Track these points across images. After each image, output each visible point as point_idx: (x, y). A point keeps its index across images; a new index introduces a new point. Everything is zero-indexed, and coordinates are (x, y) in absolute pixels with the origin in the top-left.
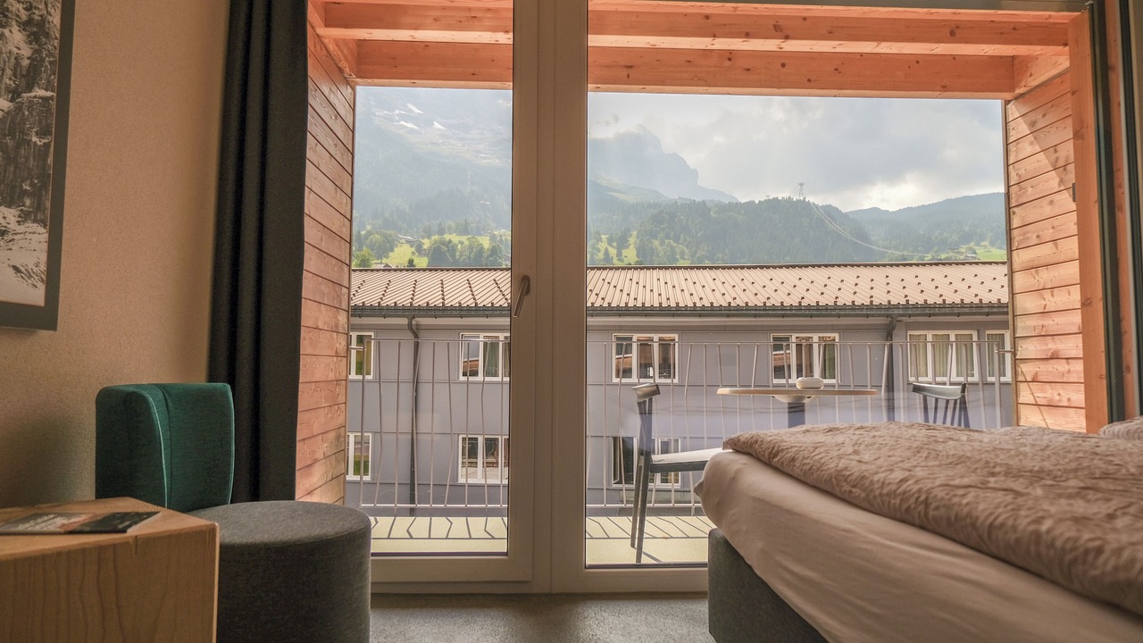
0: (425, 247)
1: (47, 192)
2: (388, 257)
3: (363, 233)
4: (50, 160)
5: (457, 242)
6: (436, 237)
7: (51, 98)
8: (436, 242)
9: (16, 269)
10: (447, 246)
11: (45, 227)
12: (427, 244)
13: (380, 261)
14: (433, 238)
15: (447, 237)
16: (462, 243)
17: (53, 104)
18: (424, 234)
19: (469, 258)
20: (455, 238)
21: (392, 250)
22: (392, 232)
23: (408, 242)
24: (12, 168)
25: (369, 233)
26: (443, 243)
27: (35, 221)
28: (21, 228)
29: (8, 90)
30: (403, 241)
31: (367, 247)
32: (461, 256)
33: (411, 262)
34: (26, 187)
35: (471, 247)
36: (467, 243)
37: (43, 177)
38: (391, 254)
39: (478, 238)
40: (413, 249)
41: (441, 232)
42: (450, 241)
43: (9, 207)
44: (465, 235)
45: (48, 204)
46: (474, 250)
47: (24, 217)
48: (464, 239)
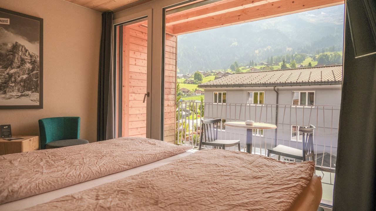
0: (317, 58)
1: (38, 87)
2: (303, 63)
3: (294, 55)
4: (39, 82)
5: (329, 55)
6: (321, 54)
7: (38, 72)
8: (321, 55)
9: (32, 100)
10: (325, 57)
11: (38, 93)
12: (317, 56)
13: (300, 64)
14: (320, 54)
15: (325, 53)
16: (331, 55)
17: (39, 73)
18: (316, 53)
19: (334, 60)
20: (329, 53)
21: (304, 60)
22: (304, 54)
23: (310, 56)
24: (29, 85)
25: (296, 55)
26: (324, 56)
27: (36, 92)
28: (32, 94)
29: (27, 74)
30: (309, 56)
31: (295, 60)
32: (331, 60)
33: (310, 64)
34: (33, 87)
35: (335, 56)
36: (334, 55)
37: (37, 85)
38: (304, 61)
39: (338, 52)
40: (312, 59)
41: (323, 51)
42: (327, 55)
43: (29, 91)
44: (333, 52)
45: (39, 89)
46: (337, 57)
47: (33, 92)
48: (332, 53)
